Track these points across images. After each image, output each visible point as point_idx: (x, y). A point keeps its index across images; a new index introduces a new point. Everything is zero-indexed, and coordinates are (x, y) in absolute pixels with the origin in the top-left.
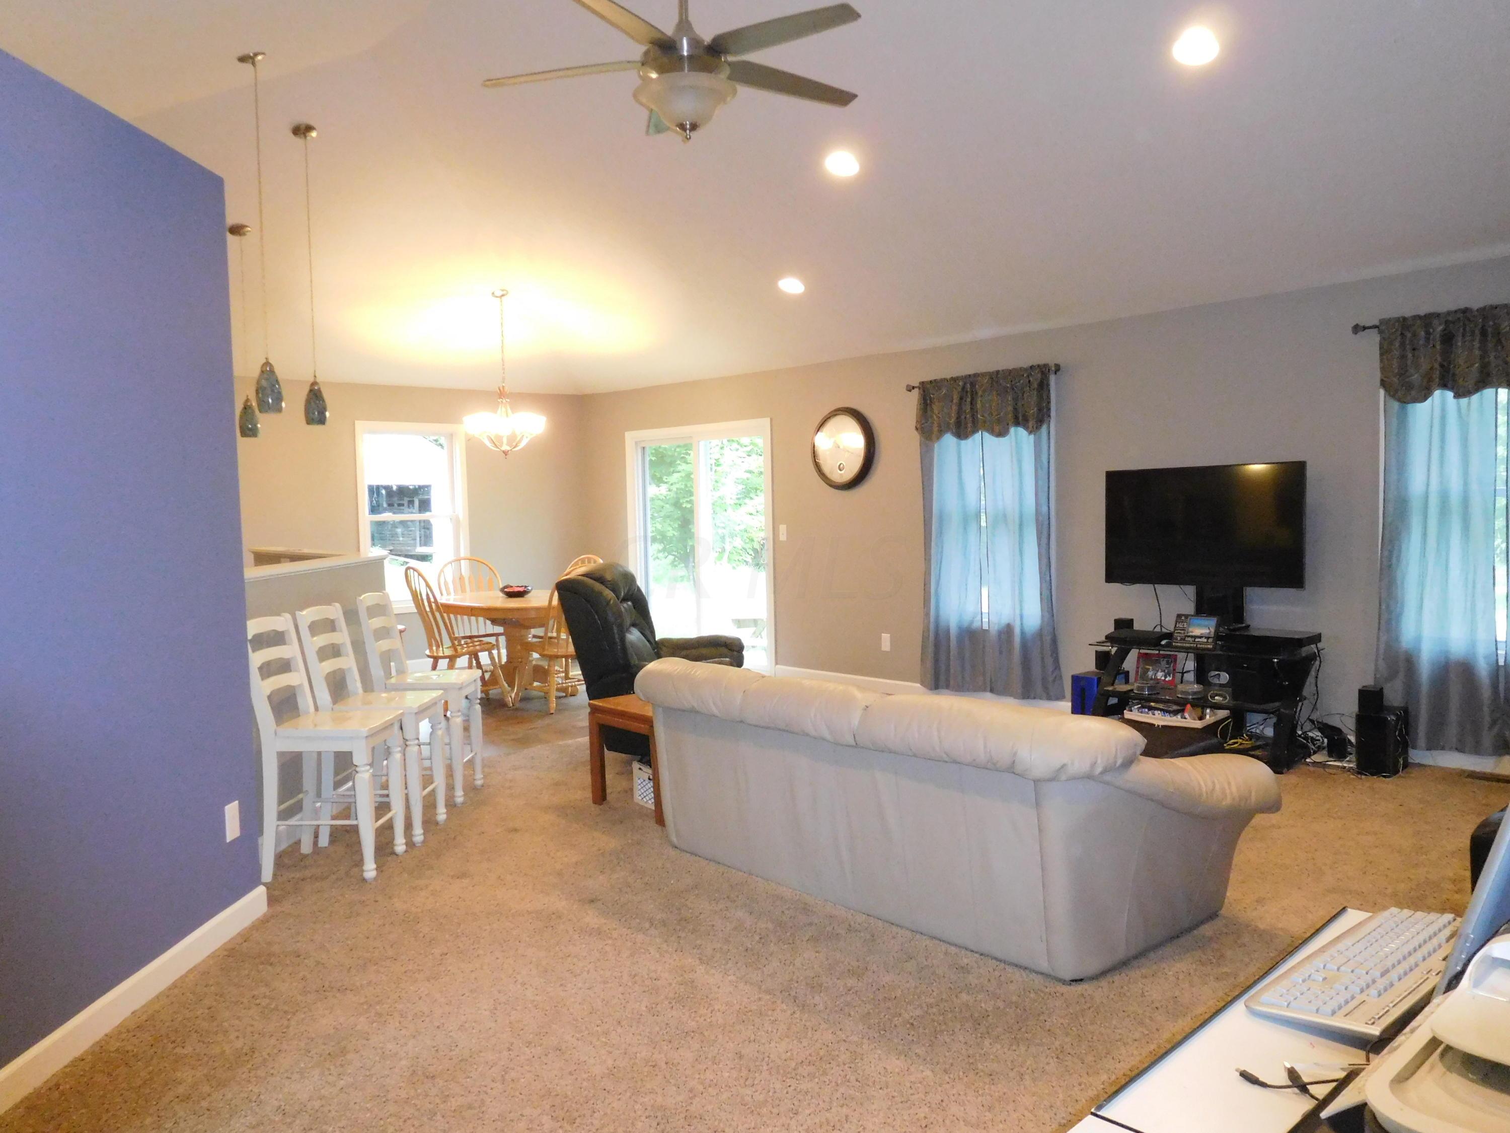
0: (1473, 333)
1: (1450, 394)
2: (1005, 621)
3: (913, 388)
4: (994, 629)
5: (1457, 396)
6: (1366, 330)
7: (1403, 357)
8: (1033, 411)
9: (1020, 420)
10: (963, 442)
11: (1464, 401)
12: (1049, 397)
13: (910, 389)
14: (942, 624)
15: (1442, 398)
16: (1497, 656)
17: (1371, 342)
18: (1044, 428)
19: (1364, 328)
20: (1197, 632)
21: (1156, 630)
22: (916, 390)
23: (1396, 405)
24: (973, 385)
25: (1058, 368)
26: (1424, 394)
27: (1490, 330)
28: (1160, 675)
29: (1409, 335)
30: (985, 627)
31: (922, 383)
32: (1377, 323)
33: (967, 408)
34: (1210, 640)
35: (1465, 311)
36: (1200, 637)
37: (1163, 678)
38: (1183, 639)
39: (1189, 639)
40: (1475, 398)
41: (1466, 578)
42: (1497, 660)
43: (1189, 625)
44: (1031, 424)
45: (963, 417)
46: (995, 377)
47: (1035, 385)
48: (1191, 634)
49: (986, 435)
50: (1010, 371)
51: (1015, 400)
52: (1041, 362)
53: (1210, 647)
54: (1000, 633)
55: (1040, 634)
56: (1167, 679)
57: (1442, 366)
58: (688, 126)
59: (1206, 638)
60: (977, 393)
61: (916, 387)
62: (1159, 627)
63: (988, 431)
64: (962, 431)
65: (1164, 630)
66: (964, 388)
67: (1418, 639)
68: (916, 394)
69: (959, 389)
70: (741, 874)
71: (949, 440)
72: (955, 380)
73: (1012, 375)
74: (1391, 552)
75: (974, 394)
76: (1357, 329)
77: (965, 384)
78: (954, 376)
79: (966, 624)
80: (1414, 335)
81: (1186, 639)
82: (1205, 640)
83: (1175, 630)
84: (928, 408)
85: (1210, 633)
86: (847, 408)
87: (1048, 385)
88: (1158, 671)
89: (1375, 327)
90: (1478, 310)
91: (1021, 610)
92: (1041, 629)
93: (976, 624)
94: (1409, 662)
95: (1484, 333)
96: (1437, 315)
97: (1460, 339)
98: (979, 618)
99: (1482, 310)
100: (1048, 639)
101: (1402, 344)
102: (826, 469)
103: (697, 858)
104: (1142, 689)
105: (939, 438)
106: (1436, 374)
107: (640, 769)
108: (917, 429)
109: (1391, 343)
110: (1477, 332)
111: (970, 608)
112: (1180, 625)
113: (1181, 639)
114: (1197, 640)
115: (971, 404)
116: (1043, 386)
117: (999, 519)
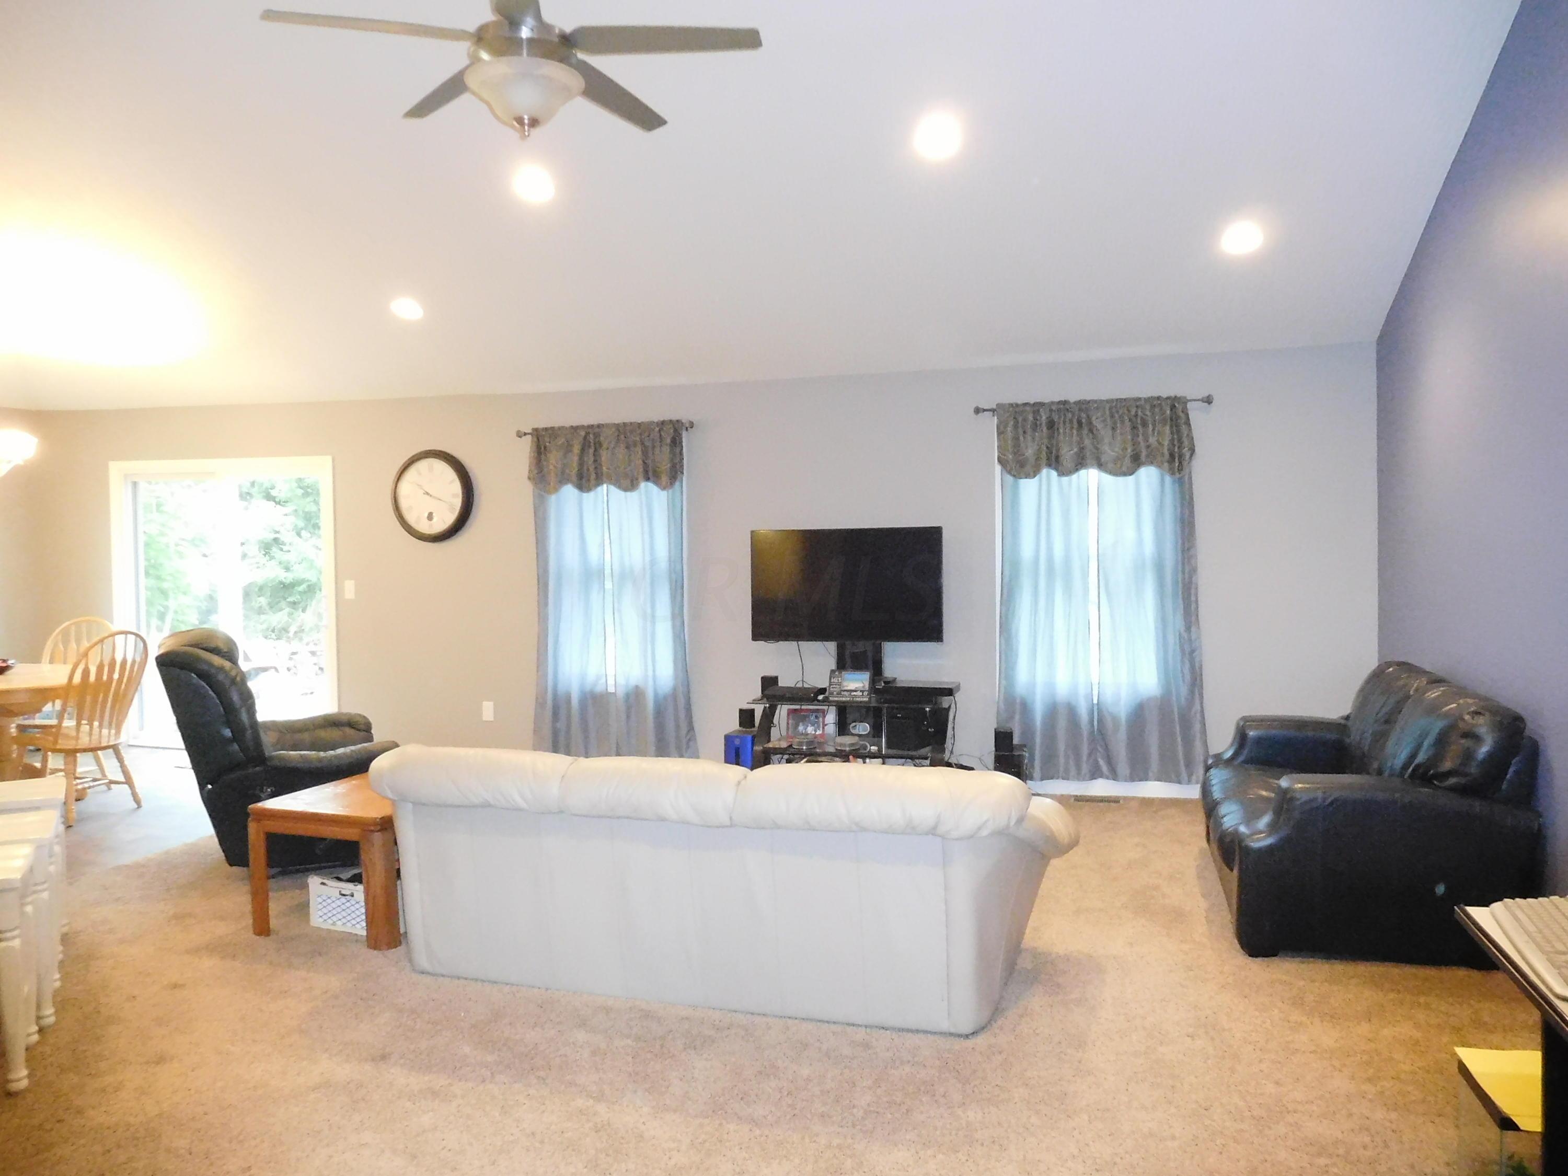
0: (1071, 421)
1: (1054, 473)
2: (633, 682)
3: (525, 434)
4: (621, 693)
5: (1059, 475)
6: (985, 412)
7: (1016, 439)
8: (665, 466)
9: (651, 474)
10: (585, 495)
11: (1065, 479)
12: (681, 453)
13: (520, 435)
14: (561, 689)
15: (1048, 475)
16: (1092, 695)
17: (991, 423)
18: (677, 484)
19: (985, 410)
20: (852, 686)
21: (797, 686)
22: (529, 437)
23: (1009, 479)
24: (597, 435)
25: (692, 425)
26: (1035, 472)
27: (1084, 421)
28: (810, 730)
29: (1020, 419)
30: (611, 689)
31: (536, 430)
32: (995, 407)
33: (589, 459)
34: (866, 693)
35: (1065, 402)
36: (856, 691)
37: (813, 732)
38: (839, 694)
39: (845, 693)
40: (1074, 477)
41: (1068, 631)
42: (1093, 700)
43: (843, 680)
44: (665, 479)
45: (585, 468)
46: (624, 431)
47: (669, 441)
48: (846, 688)
49: (612, 488)
50: (639, 425)
51: (645, 453)
52: (674, 418)
53: (866, 699)
54: (627, 696)
55: (674, 694)
56: (817, 733)
57: (1047, 448)
58: (526, 121)
59: (861, 691)
60: (601, 445)
61: (529, 434)
62: (801, 682)
63: (615, 485)
64: (584, 482)
65: (806, 686)
66: (585, 438)
67: (1033, 685)
68: (528, 441)
69: (581, 439)
70: (536, 990)
71: (569, 491)
72: (575, 429)
73: (640, 428)
74: (1008, 610)
75: (598, 445)
76: (978, 411)
77: (587, 434)
78: (574, 425)
79: (588, 688)
80: (1025, 420)
81: (843, 693)
82: (861, 694)
83: (830, 685)
84: (543, 456)
85: (863, 687)
86: (440, 451)
87: (681, 442)
88: (808, 726)
89: (993, 410)
90: (1075, 403)
91: (654, 671)
92: (675, 689)
93: (599, 689)
94: (1025, 708)
95: (1080, 423)
96: (1042, 404)
97: (1061, 425)
98: (603, 680)
99: (1079, 403)
100: (682, 702)
101: (1016, 427)
102: (411, 519)
103: (462, 982)
104: (801, 744)
105: (556, 490)
106: (1044, 455)
107: (323, 884)
108: (529, 478)
109: (1005, 427)
110: (1075, 421)
111: (592, 672)
112: (834, 680)
113: (838, 694)
114: (852, 694)
115: (594, 455)
116: (676, 442)
117: (625, 576)
